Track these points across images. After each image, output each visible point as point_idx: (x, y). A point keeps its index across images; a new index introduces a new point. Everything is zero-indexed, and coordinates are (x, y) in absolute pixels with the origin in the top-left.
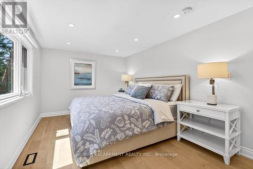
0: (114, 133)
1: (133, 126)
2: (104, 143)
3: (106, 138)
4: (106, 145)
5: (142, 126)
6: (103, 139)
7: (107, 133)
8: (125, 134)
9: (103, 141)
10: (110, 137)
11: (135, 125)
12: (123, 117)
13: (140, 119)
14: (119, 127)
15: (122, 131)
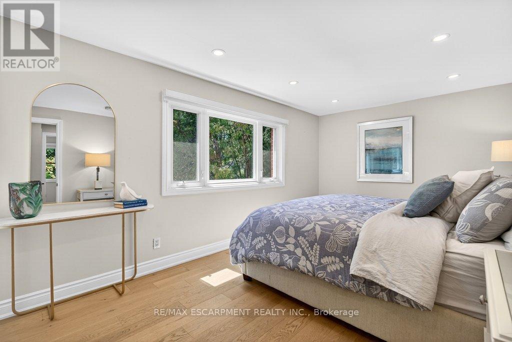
0: (268, 248)
1: (299, 252)
2: (251, 254)
3: (257, 249)
4: (253, 258)
5: (320, 263)
6: (253, 247)
7: (260, 243)
8: (281, 258)
9: (251, 250)
10: (260, 250)
11: (304, 253)
12: (287, 229)
13: (317, 247)
14: (276, 243)
15: (278, 251)
